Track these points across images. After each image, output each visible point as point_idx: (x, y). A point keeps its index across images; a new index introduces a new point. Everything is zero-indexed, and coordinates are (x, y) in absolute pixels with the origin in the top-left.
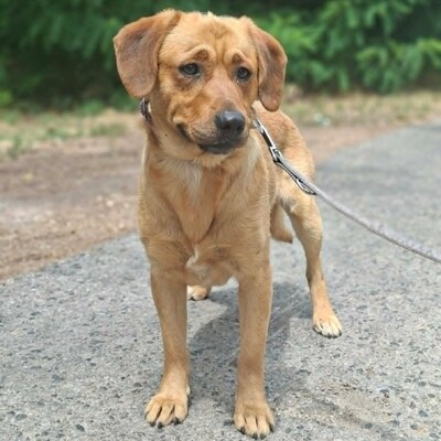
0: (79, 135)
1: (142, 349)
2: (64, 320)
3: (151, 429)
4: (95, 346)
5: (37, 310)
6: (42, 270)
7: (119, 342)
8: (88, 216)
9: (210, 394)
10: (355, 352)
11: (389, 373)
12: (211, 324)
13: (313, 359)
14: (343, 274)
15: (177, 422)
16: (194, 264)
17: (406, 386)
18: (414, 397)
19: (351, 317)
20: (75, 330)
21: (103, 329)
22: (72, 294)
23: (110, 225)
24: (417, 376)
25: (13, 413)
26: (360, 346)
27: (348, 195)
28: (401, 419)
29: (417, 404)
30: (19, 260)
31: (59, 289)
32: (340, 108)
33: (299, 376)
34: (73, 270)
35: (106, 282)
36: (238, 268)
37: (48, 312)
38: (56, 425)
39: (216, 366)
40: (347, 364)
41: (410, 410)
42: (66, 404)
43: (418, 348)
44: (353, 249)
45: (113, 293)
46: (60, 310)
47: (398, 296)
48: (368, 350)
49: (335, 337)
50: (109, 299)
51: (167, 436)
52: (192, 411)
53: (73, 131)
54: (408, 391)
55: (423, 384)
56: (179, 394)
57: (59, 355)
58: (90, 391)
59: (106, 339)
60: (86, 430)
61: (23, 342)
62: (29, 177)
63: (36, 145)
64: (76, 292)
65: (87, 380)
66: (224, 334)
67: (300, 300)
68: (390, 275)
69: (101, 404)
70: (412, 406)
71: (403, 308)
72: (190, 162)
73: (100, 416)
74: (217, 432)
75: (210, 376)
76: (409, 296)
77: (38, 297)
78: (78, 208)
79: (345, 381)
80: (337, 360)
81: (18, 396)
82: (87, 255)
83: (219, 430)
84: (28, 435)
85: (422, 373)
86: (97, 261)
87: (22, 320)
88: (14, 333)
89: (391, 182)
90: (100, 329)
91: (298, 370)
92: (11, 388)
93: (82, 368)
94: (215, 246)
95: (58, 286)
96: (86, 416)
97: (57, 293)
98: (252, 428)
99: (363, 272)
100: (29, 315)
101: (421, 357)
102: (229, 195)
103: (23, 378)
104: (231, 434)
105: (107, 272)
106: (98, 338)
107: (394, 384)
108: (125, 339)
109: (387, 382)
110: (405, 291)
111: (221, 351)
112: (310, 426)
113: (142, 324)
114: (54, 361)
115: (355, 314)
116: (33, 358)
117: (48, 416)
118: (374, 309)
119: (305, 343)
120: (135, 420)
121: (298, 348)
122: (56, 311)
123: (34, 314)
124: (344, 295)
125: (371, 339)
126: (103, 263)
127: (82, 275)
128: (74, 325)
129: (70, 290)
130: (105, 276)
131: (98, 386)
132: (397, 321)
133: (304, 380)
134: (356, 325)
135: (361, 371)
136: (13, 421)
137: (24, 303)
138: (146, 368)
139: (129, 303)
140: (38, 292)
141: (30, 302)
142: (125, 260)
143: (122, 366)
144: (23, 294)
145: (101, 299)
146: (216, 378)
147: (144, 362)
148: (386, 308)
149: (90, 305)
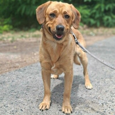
0: (29, 37)
1: (40, 91)
2: (20, 83)
3: (40, 111)
4: (28, 90)
5: (14, 80)
6: (16, 70)
8: (29, 57)
9: (56, 103)
10: (96, 93)
11: (104, 99)
12: (58, 85)
13: (84, 95)
14: (94, 73)
15: (47, 109)
16: (53, 68)
17: (108, 103)
19: (95, 84)
20: (23, 86)
21: (30, 86)
22: (23, 76)
23: (35, 60)
24: (112, 100)
25: (5, 106)
26: (97, 92)
27: (98, 53)
28: (106, 111)
29: (111, 107)
30: (11, 68)
31: (20, 75)
32: (98, 31)
33: (80, 99)
34: (24, 70)
35: (32, 74)
36: (65, 70)
37: (16, 81)
38: (16, 109)
39: (58, 96)
40: (93, 96)
41: (109, 109)
42: (19, 104)
43: (113, 93)
44: (98, 67)
45: (34, 77)
46: (19, 80)
47: (109, 79)
48: (99, 93)
49: (91, 89)
50: (32, 78)
51: (44, 113)
52: (51, 107)
53: (27, 36)
54: (109, 104)
55: (113, 102)
56: (48, 102)
57: (18, 92)
58: (25, 101)
59: (31, 88)
60: (23, 111)
61: (9, 88)
62: (15, 47)
63: (18, 39)
64: (24, 76)
65: (25, 98)
66: (61, 88)
67: (82, 80)
68: (107, 74)
69: (28, 104)
70: (110, 108)
71: (110, 82)
72: (54, 41)
73: (27, 107)
74: (57, 113)
75: (57, 98)
76: (112, 80)
77: (14, 77)
78: (27, 55)
79: (92, 101)
80: (91, 95)
81: (7, 102)
82: (28, 67)
83: (58, 112)
84: (8, 111)
85: (113, 99)
86: (30, 68)
87: (9, 83)
88: (7, 86)
89: (109, 50)
90: (29, 86)
91: (80, 97)
92: (5, 99)
93: (24, 95)
94: (59, 64)
95: (19, 74)
96: (24, 107)
97: (19, 76)
98: (66, 112)
99: (100, 73)
100: (11, 81)
101: (113, 95)
102: (64, 51)
103: (8, 97)
104: (61, 113)
105: (32, 71)
106: (29, 88)
107: (105, 102)
108: (35, 88)
109: (103, 101)
110: (111, 78)
111: (60, 92)
112: (82, 112)
113: (40, 85)
114: (17, 93)
115: (97, 84)
116: (11, 92)
117: (14, 107)
118: (102, 83)
119: (82, 91)
120: (36, 109)
121: (81, 92)
122: (18, 81)
123: (13, 81)
124: (94, 79)
125: (100, 90)
126: (32, 69)
127: (26, 72)
128: (23, 84)
129: (22, 75)
130: (32, 72)
131: (27, 100)
132: (108, 86)
133: (81, 100)
134: (97, 86)
135: (97, 98)
136: (5, 108)
137: (10, 78)
138: (40, 96)
139: (37, 79)
140: (14, 76)
141: (12, 78)
142: (37, 69)
143: (34, 95)
144: (10, 76)
145: (30, 78)
146: (58, 99)
147: (40, 94)
148: (105, 83)
149: (27, 79)
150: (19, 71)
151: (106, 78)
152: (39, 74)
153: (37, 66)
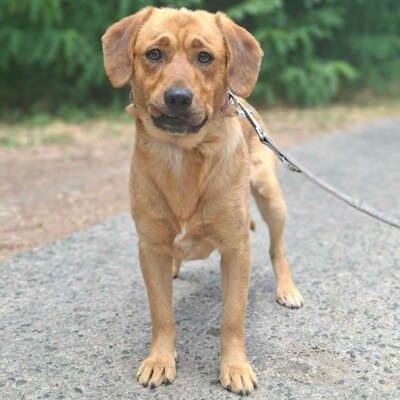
1: (124, 322)
2: (46, 298)
3: (144, 389)
4: (80, 320)
5: (20, 290)
6: (19, 256)
7: (102, 316)
8: (52, 210)
9: (193, 359)
10: (318, 320)
11: (351, 337)
12: (184, 300)
13: (281, 327)
15: (167, 383)
16: (181, 241)
17: (368, 348)
18: (378, 357)
19: (309, 291)
20: (59, 307)
21: (85, 305)
22: (50, 275)
23: (73, 219)
24: (376, 339)
25: (13, 379)
26: (321, 315)
28: (369, 375)
29: (381, 362)
31: (38, 272)
33: (272, 342)
34: (48, 255)
35: (80, 266)
36: (221, 242)
37: (31, 292)
38: (56, 388)
39: (195, 335)
40: (312, 331)
41: (376, 368)
42: (61, 370)
43: (373, 315)
44: (300, 234)
45: (89, 275)
47: (347, 273)
48: (329, 319)
49: (297, 308)
50: (87, 279)
51: (160, 396)
52: (180, 373)
54: (370, 352)
55: (383, 346)
56: (168, 357)
57: (47, 329)
58: (82, 359)
59: (89, 313)
60: (84, 392)
61: (11, 318)
64: (54, 274)
65: (78, 349)
66: (197, 307)
67: (260, 277)
68: (336, 256)
69: (95, 369)
70: (377, 364)
71: (354, 283)
73: (95, 380)
74: (205, 391)
75: (191, 343)
76: (357, 273)
77: (20, 279)
79: (313, 345)
80: (303, 327)
81: (15, 365)
82: (59, 243)
83: (207, 389)
84: (31, 397)
85: (380, 336)
86: (69, 248)
87: (7, 299)
88: (2, 310)
90: (82, 306)
91: (269, 336)
92: (7, 357)
93: (72, 339)
95: (36, 269)
96: (82, 380)
97: (36, 276)
98: (239, 386)
99: (312, 253)
100: (13, 295)
101: (377, 323)
103: (18, 349)
104: (219, 392)
105: (80, 257)
106: (81, 313)
107: (358, 346)
108: (107, 313)
109: (351, 345)
110: (352, 269)
111: (196, 322)
112: (289, 383)
113: (120, 300)
114: (45, 334)
115: (312, 289)
116: (24, 332)
117: (47, 381)
118: (328, 284)
119: (271, 314)
120: (128, 382)
121: (266, 317)
122: (38, 291)
123: (18, 294)
124: (299, 273)
125: (329, 309)
126: (75, 250)
127: (57, 260)
128: (58, 303)
129: (48, 272)
130: (79, 260)
131: (89, 354)
132: (349, 293)
133: (276, 345)
134: (315, 298)
135: (326, 336)
136: (14, 386)
137: (7, 284)
138: (130, 338)
139: (105, 283)
140: (19, 276)
141: (12, 283)
142: (95, 247)
143: (108, 336)
144: (5, 277)
145: (79, 279)
146: (196, 345)
147: (128, 333)
148: (338, 284)
149: (69, 285)
150: (30, 259)
151: (338, 269)
152: (106, 266)
153: (91, 239)
